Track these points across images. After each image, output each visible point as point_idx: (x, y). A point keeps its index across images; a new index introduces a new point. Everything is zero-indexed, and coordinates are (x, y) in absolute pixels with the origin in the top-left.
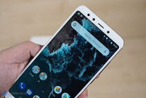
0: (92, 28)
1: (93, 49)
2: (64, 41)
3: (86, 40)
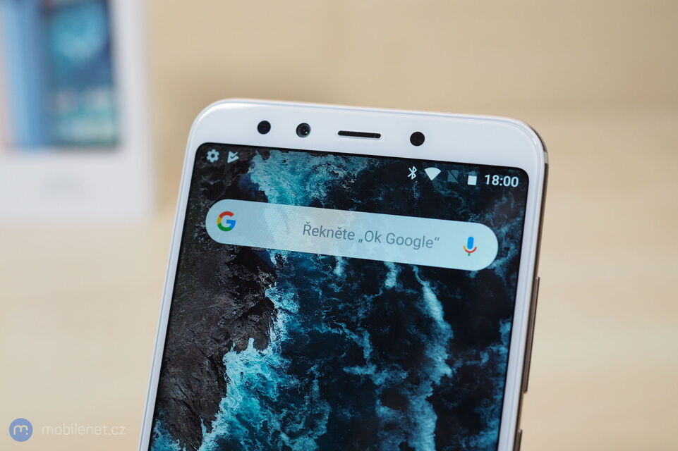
0: (323, 174)
1: (400, 278)
2: (226, 342)
3: (331, 261)
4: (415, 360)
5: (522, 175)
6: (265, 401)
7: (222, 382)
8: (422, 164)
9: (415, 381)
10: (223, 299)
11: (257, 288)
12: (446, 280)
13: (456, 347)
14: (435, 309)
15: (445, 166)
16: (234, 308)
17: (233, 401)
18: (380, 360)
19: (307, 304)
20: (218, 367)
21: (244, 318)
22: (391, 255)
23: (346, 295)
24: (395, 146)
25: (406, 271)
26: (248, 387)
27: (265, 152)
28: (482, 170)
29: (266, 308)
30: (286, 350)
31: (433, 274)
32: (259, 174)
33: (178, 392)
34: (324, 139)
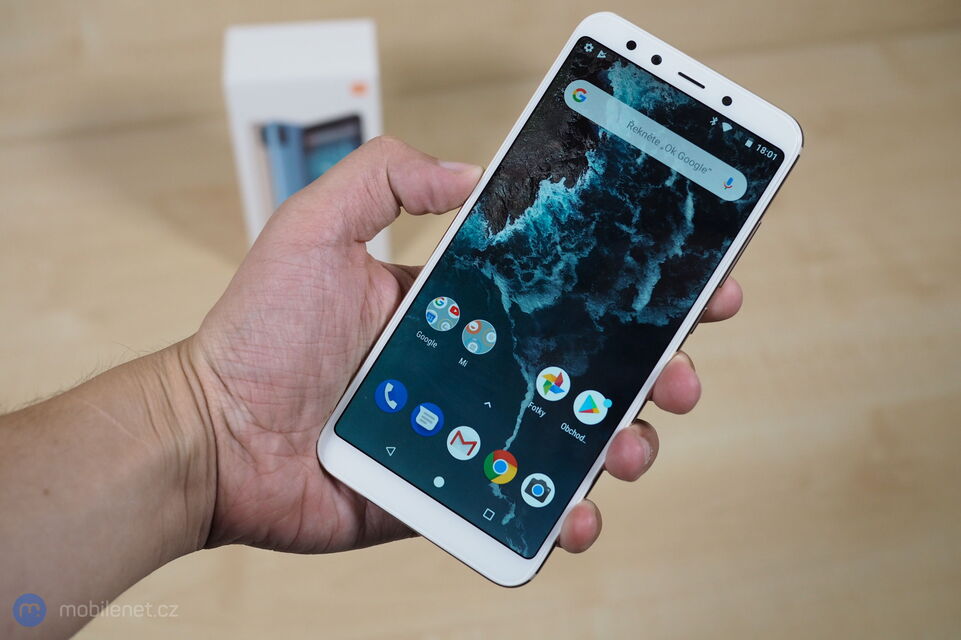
0: (656, 94)
1: (675, 183)
2: (547, 172)
3: (638, 152)
4: (662, 238)
5: (781, 155)
6: (556, 220)
7: (533, 197)
8: (723, 119)
9: (657, 250)
10: (556, 144)
11: (582, 147)
12: (704, 197)
13: (690, 241)
14: (689, 212)
15: (736, 127)
16: (561, 154)
17: (535, 212)
18: (641, 228)
19: (610, 172)
20: (534, 187)
21: (565, 163)
22: (677, 166)
23: (636, 178)
24: (711, 98)
25: (682, 180)
26: (549, 207)
27: (625, 62)
28: (758, 140)
29: (582, 163)
30: (584, 195)
31: (697, 189)
32: (615, 75)
33: (501, 190)
34: (667, 72)
